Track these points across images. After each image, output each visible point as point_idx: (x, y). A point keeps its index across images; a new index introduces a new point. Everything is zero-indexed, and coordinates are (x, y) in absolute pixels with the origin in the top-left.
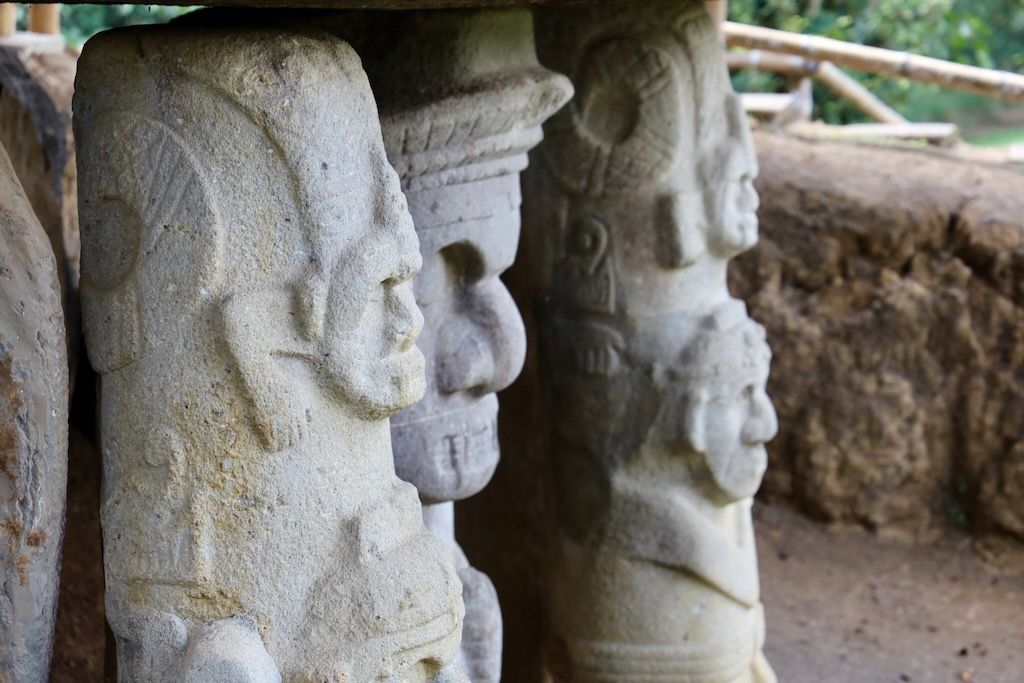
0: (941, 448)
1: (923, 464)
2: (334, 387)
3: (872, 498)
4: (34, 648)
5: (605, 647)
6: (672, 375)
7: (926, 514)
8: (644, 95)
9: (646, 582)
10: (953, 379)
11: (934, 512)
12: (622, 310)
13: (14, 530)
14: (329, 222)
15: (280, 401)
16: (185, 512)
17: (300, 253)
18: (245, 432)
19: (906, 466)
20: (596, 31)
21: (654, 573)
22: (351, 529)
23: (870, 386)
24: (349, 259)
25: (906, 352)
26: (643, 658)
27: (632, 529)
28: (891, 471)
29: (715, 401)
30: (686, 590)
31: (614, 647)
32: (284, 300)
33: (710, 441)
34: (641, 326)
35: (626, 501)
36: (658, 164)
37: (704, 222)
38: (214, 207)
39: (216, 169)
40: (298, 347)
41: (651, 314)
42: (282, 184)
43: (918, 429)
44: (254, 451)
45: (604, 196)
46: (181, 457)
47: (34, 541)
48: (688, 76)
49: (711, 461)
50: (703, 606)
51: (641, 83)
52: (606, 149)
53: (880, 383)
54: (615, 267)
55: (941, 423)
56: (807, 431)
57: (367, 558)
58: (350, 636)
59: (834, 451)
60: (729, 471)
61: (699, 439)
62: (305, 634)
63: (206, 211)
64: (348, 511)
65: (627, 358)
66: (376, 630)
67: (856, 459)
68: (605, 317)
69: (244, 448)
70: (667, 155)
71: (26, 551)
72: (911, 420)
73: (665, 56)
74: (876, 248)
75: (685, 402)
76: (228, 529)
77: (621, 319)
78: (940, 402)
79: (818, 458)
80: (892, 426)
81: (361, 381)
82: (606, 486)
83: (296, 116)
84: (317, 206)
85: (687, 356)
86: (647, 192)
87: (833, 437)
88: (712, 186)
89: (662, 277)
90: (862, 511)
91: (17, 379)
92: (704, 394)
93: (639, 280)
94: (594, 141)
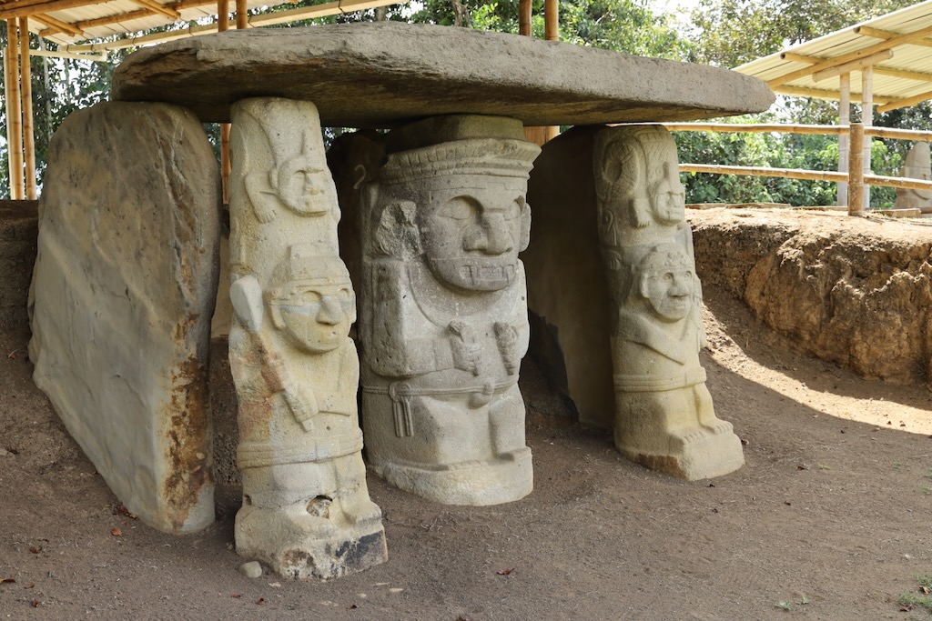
0: (916, 344)
1: (906, 350)
2: (284, 204)
3: (881, 365)
4: (204, 285)
5: (620, 376)
6: (637, 269)
7: (908, 373)
8: (623, 162)
9: (632, 350)
10: (922, 314)
11: (913, 373)
12: (619, 244)
13: (196, 248)
14: (279, 152)
15: (262, 207)
16: (238, 242)
17: (272, 162)
18: (253, 216)
19: (897, 351)
20: (609, 140)
21: (635, 346)
22: (289, 249)
23: (882, 317)
24: (286, 163)
25: (900, 302)
26: (632, 380)
27: (626, 329)
28: (891, 353)
29: (651, 278)
30: (646, 353)
31: (624, 376)
32: (265, 176)
33: (650, 294)
34: (626, 250)
35: (624, 318)
36: (629, 188)
37: (649, 209)
38: (246, 148)
39: (248, 137)
40: (270, 191)
41: (630, 245)
42: (265, 141)
43: (904, 335)
44: (256, 223)
45: (611, 201)
46: (238, 225)
47: (202, 252)
48: (642, 154)
49: (652, 302)
50: (654, 360)
51: (622, 158)
52: (611, 184)
53: (886, 315)
54: (616, 228)
55: (915, 333)
56: (854, 336)
57: (293, 258)
58: (283, 281)
59: (865, 344)
60: (661, 306)
61: (645, 292)
62: (271, 280)
63: (243, 150)
64: (290, 244)
65: (623, 263)
66: (291, 279)
67: (874, 348)
68: (613, 247)
69: (253, 222)
70: (631, 184)
71: (200, 255)
72: (900, 331)
73: (631, 147)
74: (894, 259)
75: (640, 278)
76: (249, 247)
77: (619, 248)
78: (915, 323)
79: (858, 348)
80: (890, 334)
81: (292, 202)
82: (618, 313)
83: (268, 119)
84: (276, 147)
85: (643, 262)
86: (625, 198)
87: (864, 338)
88: (653, 196)
89: (633, 232)
90: (877, 371)
91: (195, 203)
92: (646, 276)
93: (624, 233)
94: (608, 181)
